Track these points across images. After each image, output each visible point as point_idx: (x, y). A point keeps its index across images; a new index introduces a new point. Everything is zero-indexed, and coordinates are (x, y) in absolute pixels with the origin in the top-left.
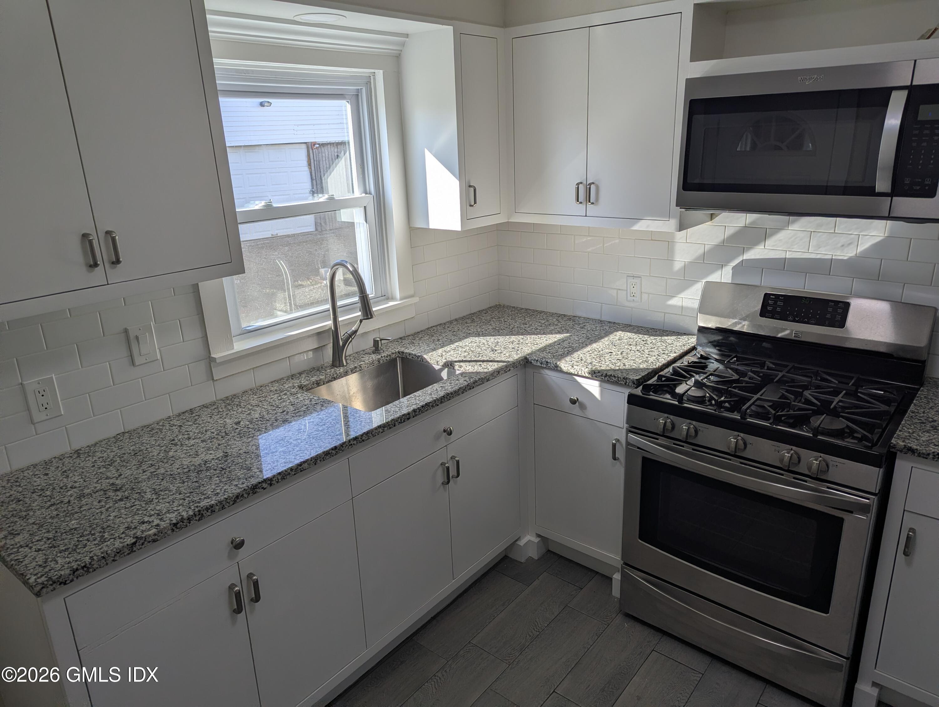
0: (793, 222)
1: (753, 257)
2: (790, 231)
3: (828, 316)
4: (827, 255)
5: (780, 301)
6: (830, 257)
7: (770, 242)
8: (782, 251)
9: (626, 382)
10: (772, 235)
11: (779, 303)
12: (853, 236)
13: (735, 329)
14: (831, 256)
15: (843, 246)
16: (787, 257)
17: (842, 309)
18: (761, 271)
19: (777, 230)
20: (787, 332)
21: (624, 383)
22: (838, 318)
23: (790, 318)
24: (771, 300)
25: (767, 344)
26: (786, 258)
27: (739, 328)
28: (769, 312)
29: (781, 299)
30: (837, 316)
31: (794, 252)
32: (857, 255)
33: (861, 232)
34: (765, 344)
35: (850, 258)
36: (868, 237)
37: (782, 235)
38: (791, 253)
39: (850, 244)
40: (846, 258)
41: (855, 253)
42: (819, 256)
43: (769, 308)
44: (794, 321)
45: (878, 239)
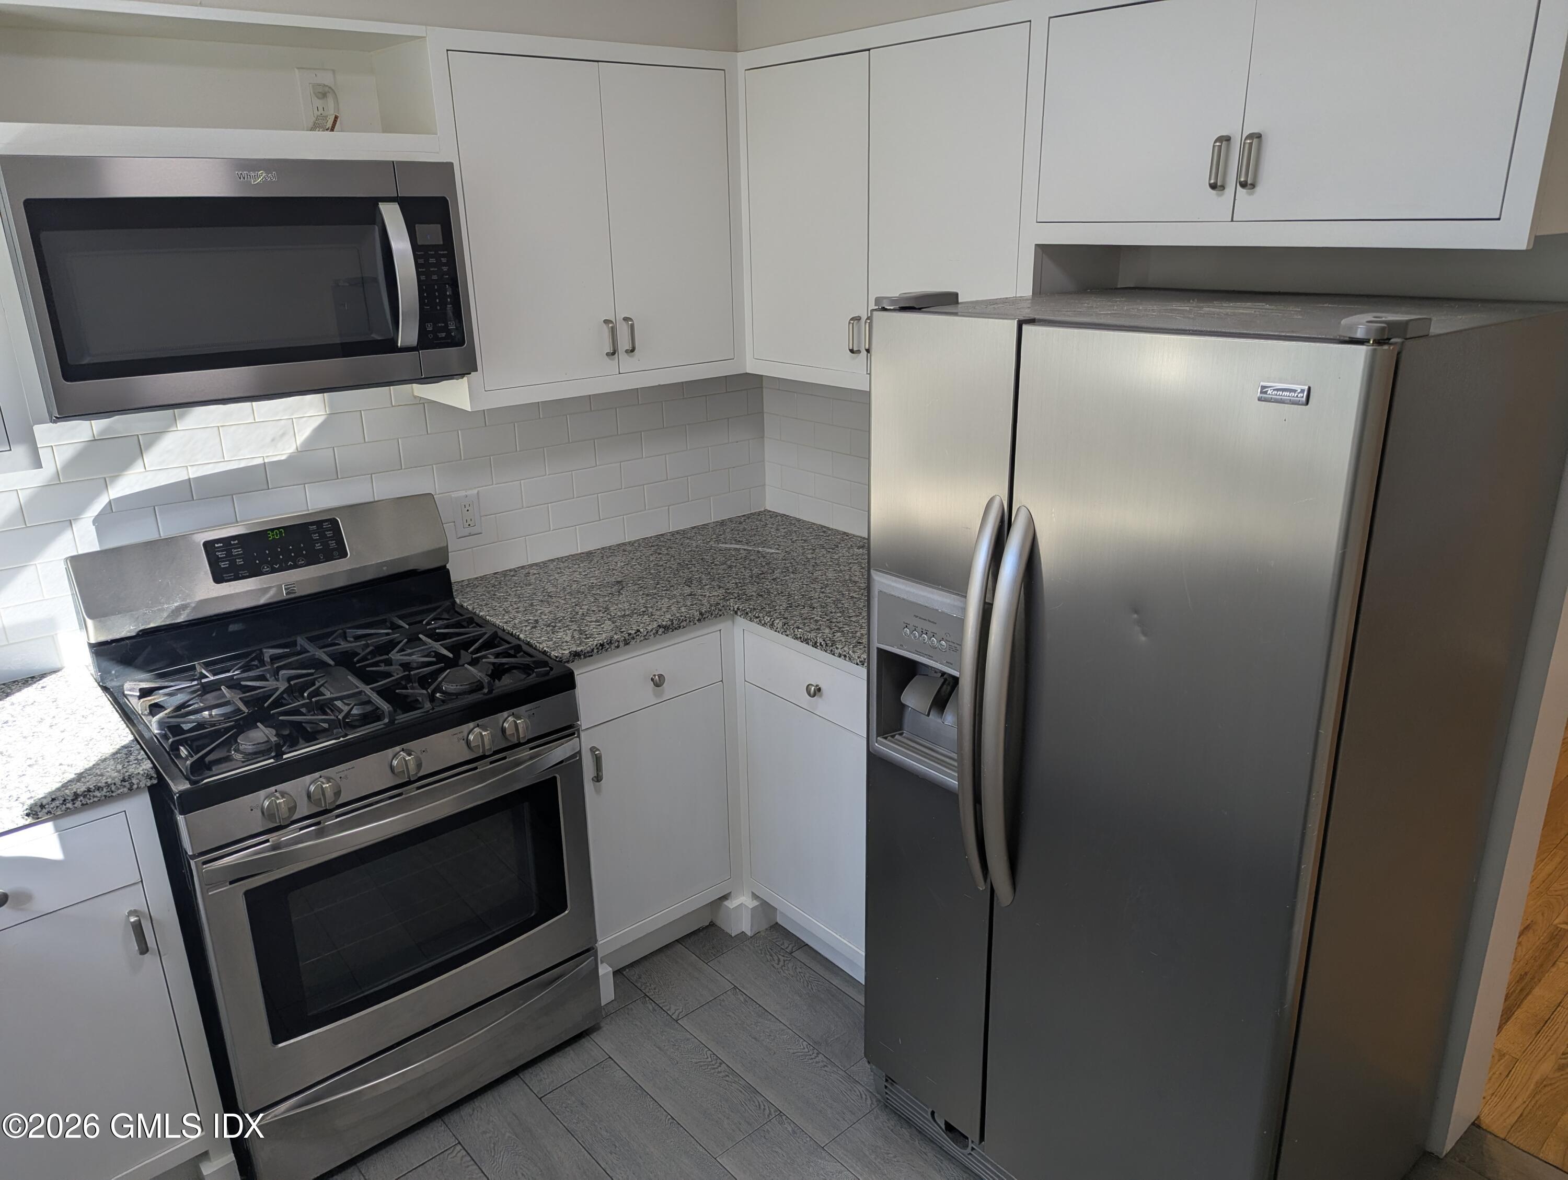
0: (182, 416)
1: (128, 492)
2: (182, 433)
3: (318, 546)
4: (256, 459)
5: (235, 549)
6: (260, 461)
7: (151, 457)
8: (180, 469)
9: (132, 784)
10: (150, 445)
11: (235, 552)
12: (282, 421)
13: (181, 619)
14: (262, 458)
15: (273, 440)
16: (191, 477)
17: (330, 530)
18: (153, 511)
19: (157, 435)
20: (272, 592)
21: (126, 790)
22: (333, 544)
23: (266, 569)
24: (219, 551)
25: (236, 625)
26: (189, 479)
27: (188, 615)
28: (226, 570)
29: (234, 544)
30: (330, 542)
31: (201, 466)
32: (299, 450)
33: (292, 414)
34: (233, 628)
35: (291, 458)
36: (305, 419)
37: (168, 442)
38: (195, 468)
39: (283, 435)
40: (283, 458)
41: (294, 447)
42: (243, 464)
43: (223, 565)
44: (273, 571)
45: (320, 420)
